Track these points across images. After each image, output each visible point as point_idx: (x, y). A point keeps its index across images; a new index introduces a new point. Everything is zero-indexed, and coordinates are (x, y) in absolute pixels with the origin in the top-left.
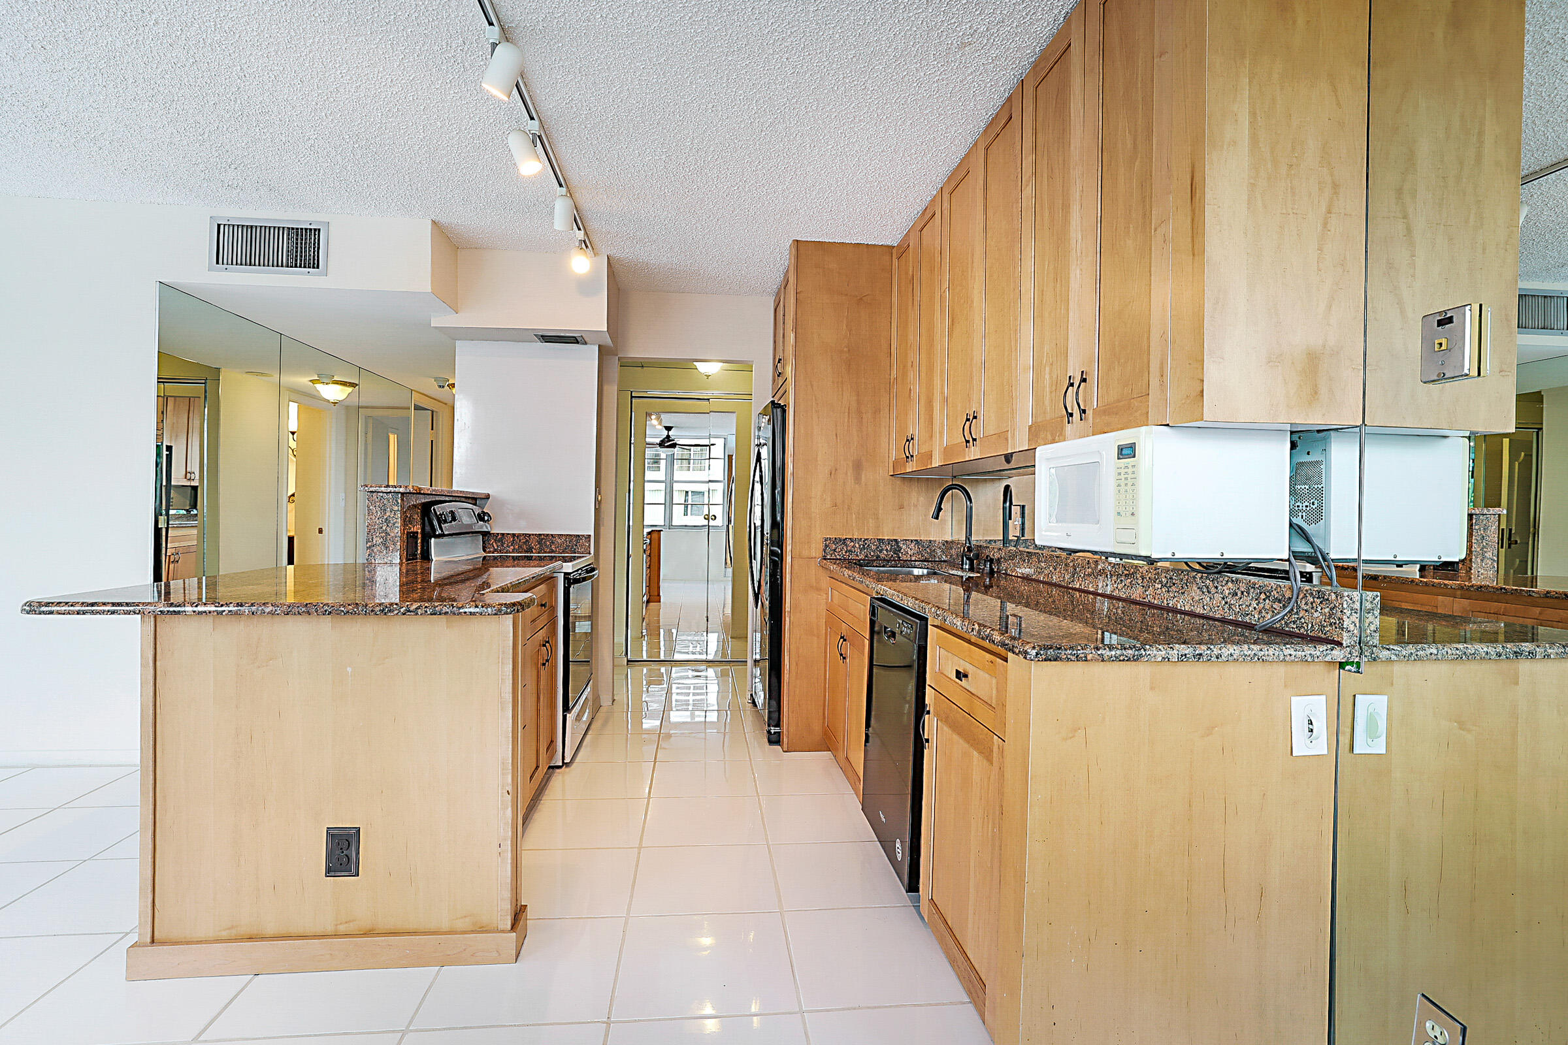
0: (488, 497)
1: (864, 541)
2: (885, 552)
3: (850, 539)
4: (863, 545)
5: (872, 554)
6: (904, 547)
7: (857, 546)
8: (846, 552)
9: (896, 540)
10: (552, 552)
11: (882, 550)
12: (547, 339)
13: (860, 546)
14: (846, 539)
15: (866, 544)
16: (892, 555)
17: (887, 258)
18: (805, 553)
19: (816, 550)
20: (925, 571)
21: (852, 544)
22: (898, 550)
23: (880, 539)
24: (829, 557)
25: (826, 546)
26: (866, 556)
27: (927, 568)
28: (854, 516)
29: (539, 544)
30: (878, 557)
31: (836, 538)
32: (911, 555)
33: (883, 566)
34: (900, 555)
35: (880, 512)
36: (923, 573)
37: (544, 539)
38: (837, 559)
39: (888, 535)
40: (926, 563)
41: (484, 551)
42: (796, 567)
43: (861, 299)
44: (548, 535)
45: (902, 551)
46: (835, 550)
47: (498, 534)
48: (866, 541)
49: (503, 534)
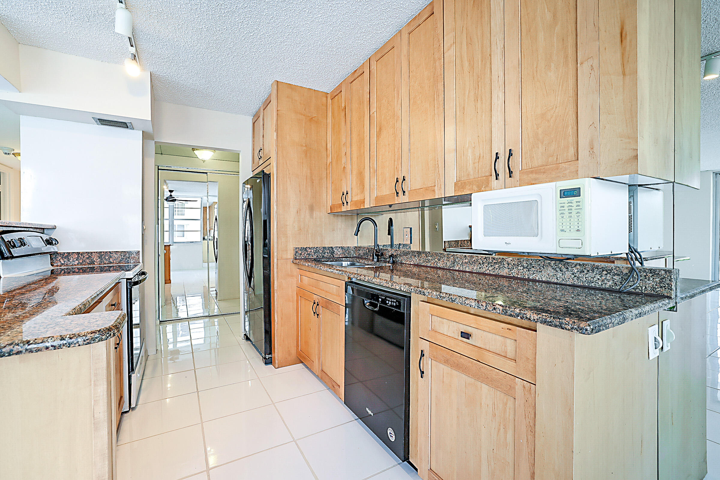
0: (54, 228)
1: (316, 248)
2: (327, 254)
3: (309, 248)
4: (316, 251)
5: (320, 255)
6: (336, 251)
7: (313, 251)
8: (307, 255)
9: (332, 247)
10: (111, 263)
11: (325, 253)
12: (103, 122)
13: (314, 251)
14: (307, 247)
15: (317, 250)
16: (330, 255)
17: (325, 99)
18: (285, 256)
19: (290, 255)
20: (349, 263)
21: (310, 250)
22: (333, 253)
23: (324, 247)
24: (298, 258)
25: (296, 252)
26: (317, 257)
27: (349, 261)
28: (310, 235)
29: (99, 258)
30: (323, 256)
31: (301, 248)
32: (339, 255)
33: (327, 262)
34: (334, 255)
35: (323, 232)
36: (347, 264)
37: (103, 255)
38: (302, 259)
39: (327, 245)
40: (348, 259)
41: (52, 265)
42: (279, 265)
43: (312, 118)
44: (106, 252)
45: (335, 253)
46: (301, 254)
47: (64, 253)
48: (317, 249)
49: (69, 253)
